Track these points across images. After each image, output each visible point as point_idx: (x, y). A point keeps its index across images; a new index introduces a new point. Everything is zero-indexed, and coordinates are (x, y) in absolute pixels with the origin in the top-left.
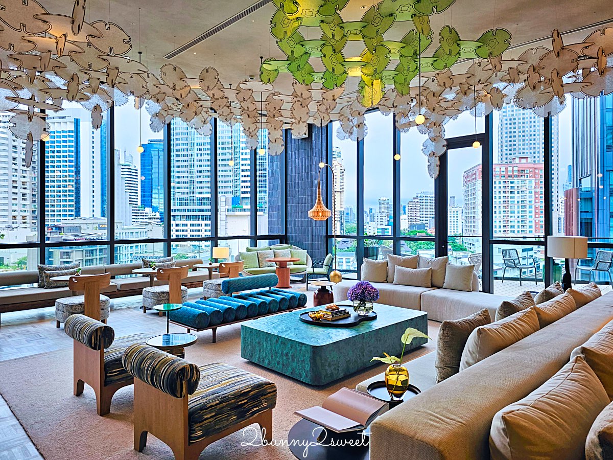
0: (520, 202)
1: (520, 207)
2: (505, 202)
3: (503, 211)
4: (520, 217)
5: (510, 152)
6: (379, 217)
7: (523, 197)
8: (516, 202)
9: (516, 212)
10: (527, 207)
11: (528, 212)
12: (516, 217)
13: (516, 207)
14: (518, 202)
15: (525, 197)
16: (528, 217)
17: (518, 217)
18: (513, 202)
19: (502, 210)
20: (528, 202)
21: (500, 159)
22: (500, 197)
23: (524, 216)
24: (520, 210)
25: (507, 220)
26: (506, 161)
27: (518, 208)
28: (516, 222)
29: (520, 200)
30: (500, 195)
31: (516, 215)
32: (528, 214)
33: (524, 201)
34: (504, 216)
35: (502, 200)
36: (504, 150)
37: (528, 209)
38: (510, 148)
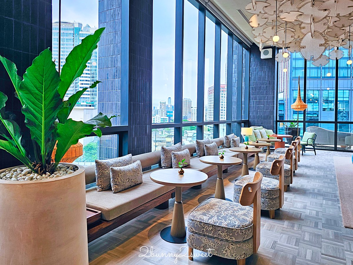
6: (161, 112)
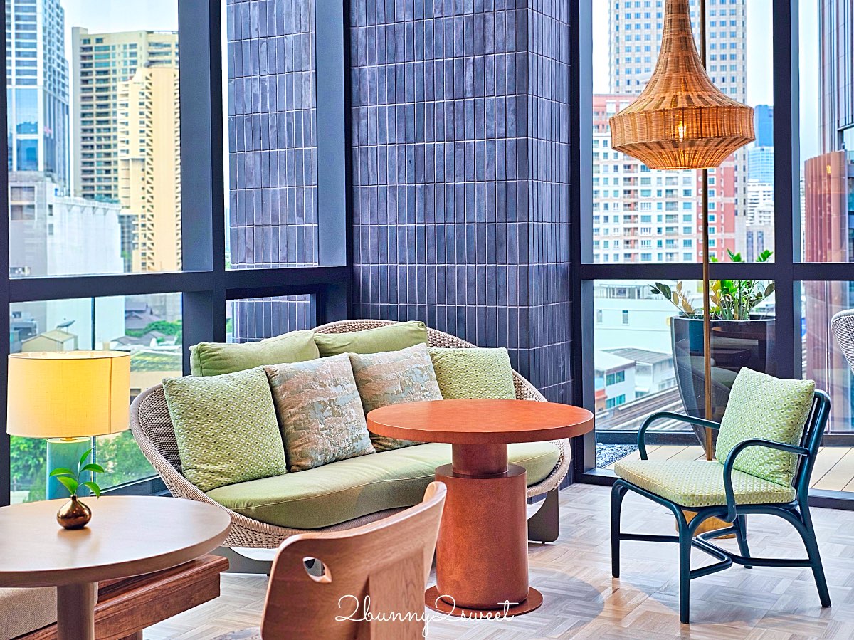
0: (664, 193)
1: (664, 205)
2: (629, 192)
3: (625, 217)
4: (664, 231)
5: (638, 66)
7: (669, 181)
8: (654, 194)
9: (654, 219)
10: (680, 205)
11: (681, 218)
12: (654, 231)
13: (654, 205)
14: (659, 193)
15: (675, 180)
16: (681, 231)
17: (659, 230)
18: (646, 193)
19: (622, 212)
20: (681, 194)
21: (613, 82)
22: (616, 180)
23: (672, 228)
24: (664, 213)
25: (633, 238)
26: (628, 88)
27: (660, 208)
28: (654, 243)
29: (663, 188)
30: (616, 176)
31: (654, 225)
32: (681, 224)
33: (672, 191)
34: (625, 229)
35: (622, 187)
36: (622, 61)
37: (681, 212)
38: (637, 55)
